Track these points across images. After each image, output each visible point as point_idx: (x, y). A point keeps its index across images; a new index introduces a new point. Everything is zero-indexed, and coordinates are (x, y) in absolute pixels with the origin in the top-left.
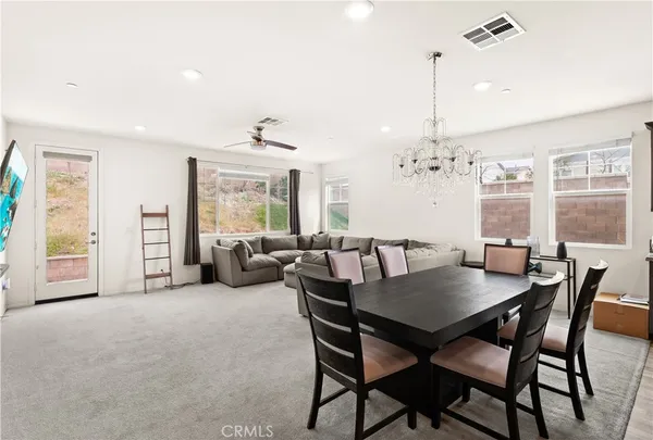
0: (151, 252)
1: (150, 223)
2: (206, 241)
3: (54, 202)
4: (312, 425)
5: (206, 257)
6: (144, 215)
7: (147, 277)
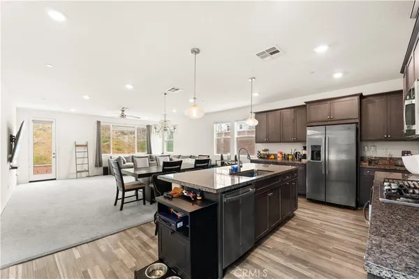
0: (79, 161)
1: (79, 149)
2: (105, 157)
3: (36, 141)
4: (115, 205)
5: (105, 164)
6: (76, 146)
7: (78, 172)
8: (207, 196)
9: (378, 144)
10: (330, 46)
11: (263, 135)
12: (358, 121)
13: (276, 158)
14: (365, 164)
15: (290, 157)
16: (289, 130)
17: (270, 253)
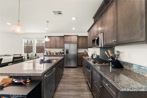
8: (32, 79)
9: (80, 49)
10: (76, 18)
11: (48, 46)
12: (77, 43)
13: (53, 54)
14: (78, 55)
15: (58, 53)
16: (58, 44)
17: (61, 92)
